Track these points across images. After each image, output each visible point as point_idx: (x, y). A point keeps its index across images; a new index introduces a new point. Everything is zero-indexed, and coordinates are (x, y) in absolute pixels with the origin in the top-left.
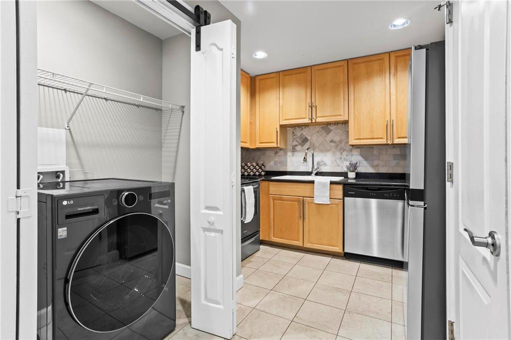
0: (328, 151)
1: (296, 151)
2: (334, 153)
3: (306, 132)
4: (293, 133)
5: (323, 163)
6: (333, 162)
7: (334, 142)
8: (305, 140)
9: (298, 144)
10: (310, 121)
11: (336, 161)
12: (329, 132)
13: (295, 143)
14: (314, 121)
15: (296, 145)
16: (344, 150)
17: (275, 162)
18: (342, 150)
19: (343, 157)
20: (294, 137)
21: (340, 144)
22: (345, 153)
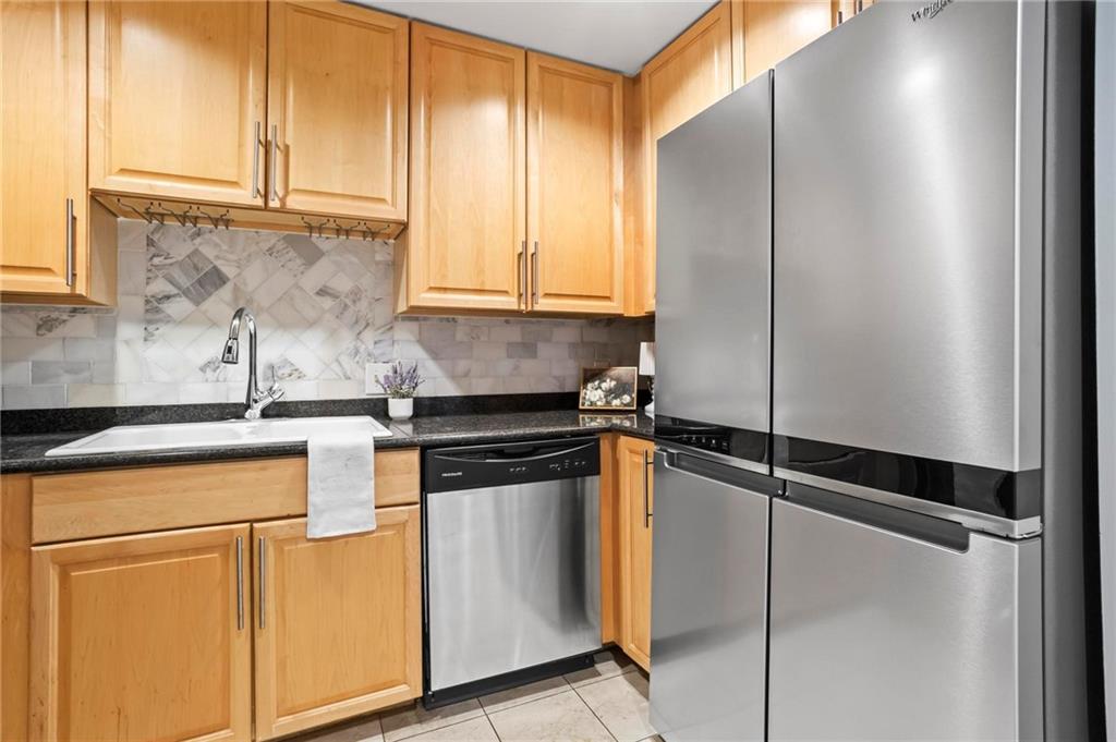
0: (311, 324)
1: (168, 320)
2: (333, 333)
3: (216, 245)
4: (150, 243)
5: (287, 371)
6: (327, 366)
7: (335, 296)
8: (213, 280)
9: (175, 291)
10: (259, 202)
11: (337, 360)
12: (313, 257)
13: (160, 286)
14: (274, 203)
15: (168, 297)
16: (368, 325)
17: (35, 364)
18: (360, 325)
19: (363, 347)
20: (156, 261)
21: (354, 302)
22: (369, 336)
